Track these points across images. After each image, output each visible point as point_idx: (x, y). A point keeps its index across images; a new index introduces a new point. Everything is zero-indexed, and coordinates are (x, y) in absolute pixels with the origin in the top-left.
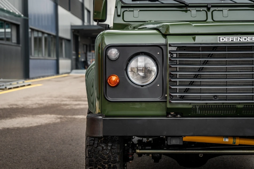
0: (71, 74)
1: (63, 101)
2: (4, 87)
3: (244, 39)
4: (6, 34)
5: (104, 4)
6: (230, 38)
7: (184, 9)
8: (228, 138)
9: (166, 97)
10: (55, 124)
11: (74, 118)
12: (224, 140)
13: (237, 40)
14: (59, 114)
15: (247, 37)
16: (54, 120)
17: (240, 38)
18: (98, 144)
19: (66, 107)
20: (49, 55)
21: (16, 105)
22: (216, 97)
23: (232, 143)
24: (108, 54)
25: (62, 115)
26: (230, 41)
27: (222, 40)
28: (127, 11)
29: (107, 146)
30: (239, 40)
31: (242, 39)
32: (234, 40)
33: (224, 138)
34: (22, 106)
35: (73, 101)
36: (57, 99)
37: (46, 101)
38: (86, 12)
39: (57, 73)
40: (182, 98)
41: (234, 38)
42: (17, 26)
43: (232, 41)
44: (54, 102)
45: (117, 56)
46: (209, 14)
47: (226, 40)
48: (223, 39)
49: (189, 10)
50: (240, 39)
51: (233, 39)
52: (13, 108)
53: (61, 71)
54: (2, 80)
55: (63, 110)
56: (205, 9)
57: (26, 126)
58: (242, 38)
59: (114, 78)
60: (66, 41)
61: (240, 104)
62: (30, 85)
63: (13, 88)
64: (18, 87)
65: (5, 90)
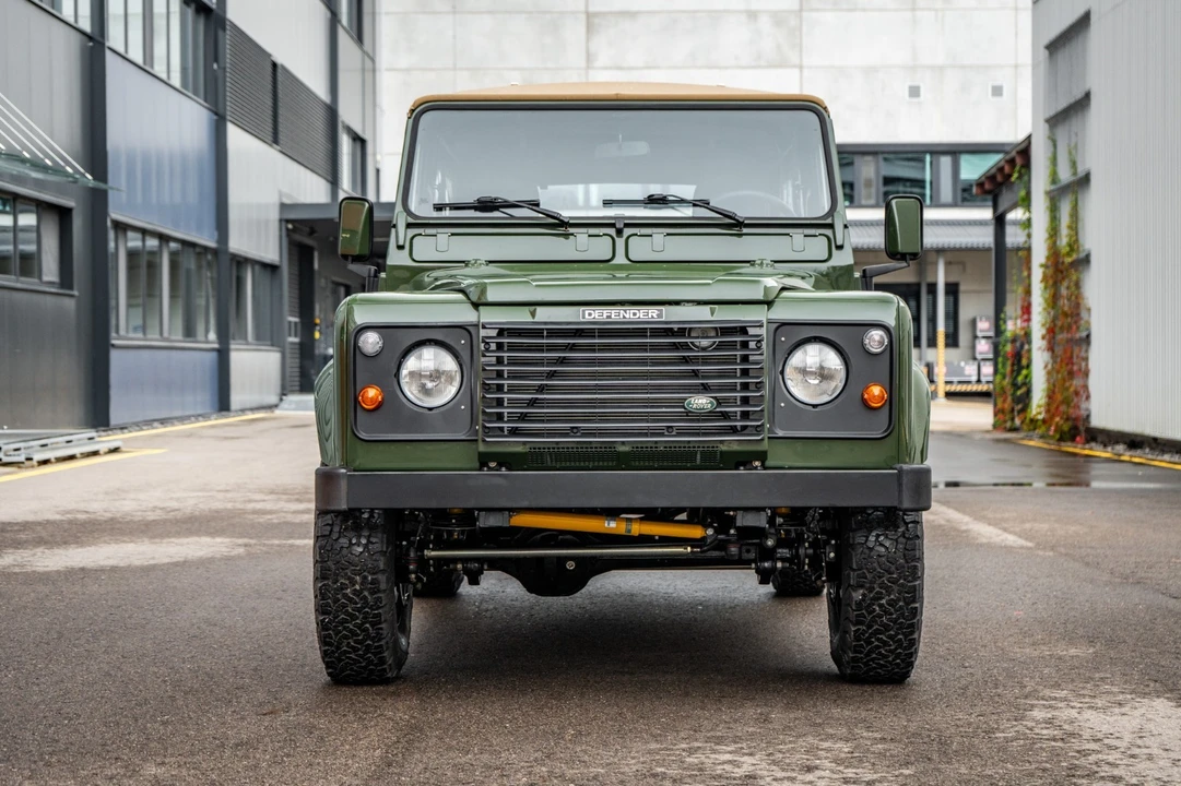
0: (277, 412)
1: (250, 501)
2: (22, 458)
3: (631, 315)
4: (21, 235)
5: (366, 218)
6: (605, 311)
7: (561, 231)
8: (615, 520)
9: (477, 431)
10: (228, 559)
11: (291, 546)
12: (606, 524)
13: (619, 315)
14: (241, 536)
15: (639, 310)
16: (224, 549)
17: (625, 311)
18: (340, 532)
19: (263, 519)
20: (189, 332)
21: (87, 512)
22: (575, 431)
23: (624, 531)
24: (360, 344)
25: (251, 538)
26: (605, 317)
27: (588, 316)
28: (420, 235)
29: (359, 537)
30: (621, 317)
31: (628, 314)
32: (613, 317)
33: (607, 520)
34: (109, 515)
35: (289, 501)
36: (229, 495)
37: (190, 501)
38: (345, 143)
39: (223, 405)
40: (514, 432)
41: (613, 312)
42: (63, 214)
43: (608, 317)
44: (218, 505)
45: (377, 348)
46: (620, 242)
47: (597, 315)
48: (590, 314)
49: (572, 234)
50: (625, 314)
52: (76, 519)
53: (237, 399)
54: (6, 431)
55: (253, 526)
56: (612, 231)
57: (137, 563)
58: (628, 311)
59: (372, 393)
60: (257, 267)
61: (624, 444)
62: (115, 450)
63: (53, 460)
64: (72, 457)
65: (27, 468)
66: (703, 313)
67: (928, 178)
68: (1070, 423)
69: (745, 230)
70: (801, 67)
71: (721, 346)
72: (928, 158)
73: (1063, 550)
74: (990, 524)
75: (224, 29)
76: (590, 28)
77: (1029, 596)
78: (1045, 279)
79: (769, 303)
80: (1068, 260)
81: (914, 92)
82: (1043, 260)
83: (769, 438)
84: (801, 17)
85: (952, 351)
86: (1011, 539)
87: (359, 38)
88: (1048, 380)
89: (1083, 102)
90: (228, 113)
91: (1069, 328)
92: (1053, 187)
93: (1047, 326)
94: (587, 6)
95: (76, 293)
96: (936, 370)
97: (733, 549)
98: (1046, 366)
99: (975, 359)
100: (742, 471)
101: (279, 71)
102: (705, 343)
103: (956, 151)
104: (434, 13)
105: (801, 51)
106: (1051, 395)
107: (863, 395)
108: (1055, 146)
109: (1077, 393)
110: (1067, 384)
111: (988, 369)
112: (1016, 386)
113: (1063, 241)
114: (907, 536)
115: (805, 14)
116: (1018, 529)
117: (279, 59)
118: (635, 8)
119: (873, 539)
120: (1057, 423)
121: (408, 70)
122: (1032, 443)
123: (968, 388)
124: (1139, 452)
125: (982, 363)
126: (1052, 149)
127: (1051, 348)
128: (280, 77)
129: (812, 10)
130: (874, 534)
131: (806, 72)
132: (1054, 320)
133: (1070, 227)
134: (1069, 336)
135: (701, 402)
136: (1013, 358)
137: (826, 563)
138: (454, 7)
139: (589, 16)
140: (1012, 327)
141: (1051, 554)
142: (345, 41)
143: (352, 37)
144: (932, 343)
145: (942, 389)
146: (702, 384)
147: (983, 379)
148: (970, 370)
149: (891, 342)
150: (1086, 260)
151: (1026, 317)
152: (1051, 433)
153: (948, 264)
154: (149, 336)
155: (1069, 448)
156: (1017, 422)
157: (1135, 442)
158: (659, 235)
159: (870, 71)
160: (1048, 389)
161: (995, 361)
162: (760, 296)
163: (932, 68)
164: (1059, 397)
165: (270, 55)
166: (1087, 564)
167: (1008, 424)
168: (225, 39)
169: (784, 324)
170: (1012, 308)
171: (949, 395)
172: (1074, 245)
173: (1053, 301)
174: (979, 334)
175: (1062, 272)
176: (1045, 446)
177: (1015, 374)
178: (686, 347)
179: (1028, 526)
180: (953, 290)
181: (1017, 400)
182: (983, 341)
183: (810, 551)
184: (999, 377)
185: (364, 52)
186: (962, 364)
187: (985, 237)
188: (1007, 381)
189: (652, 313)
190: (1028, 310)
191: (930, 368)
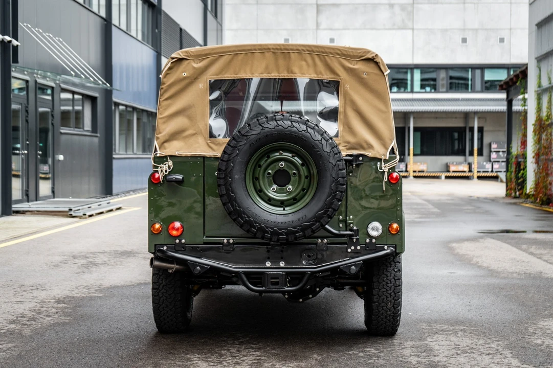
2: (81, 214)
20: (145, 150)
42: (93, 100)
54: (71, 199)
62: (119, 209)
63: (94, 215)
64: (102, 213)
65: (84, 218)
67: (470, 77)
68: (546, 197)
70: (413, 29)
72: (470, 70)
75: (161, 14)
76: (318, 12)
78: (535, 131)
80: (547, 123)
81: (464, 40)
82: (533, 122)
84: (413, 7)
85: (481, 158)
87: (216, 16)
88: (536, 177)
90: (162, 52)
91: (547, 154)
92: (539, 89)
93: (535, 152)
94: (317, 1)
95: (98, 135)
96: (473, 166)
98: (535, 171)
99: (490, 161)
101: (183, 32)
103: (483, 68)
104: (249, 4)
105: (413, 22)
106: (537, 184)
108: (540, 70)
109: (550, 184)
110: (546, 179)
111: (496, 166)
112: (517, 178)
113: (544, 114)
115: (415, 5)
117: (183, 27)
118: (338, 2)
120: (541, 197)
121: (236, 30)
122: (527, 205)
123: (488, 174)
125: (494, 163)
126: (539, 72)
127: (537, 162)
128: (183, 35)
129: (418, 3)
131: (415, 31)
132: (539, 149)
133: (548, 108)
134: (547, 157)
136: (516, 167)
138: (257, 2)
139: (318, 6)
140: (516, 149)
142: (210, 17)
143: (213, 16)
144: (471, 154)
145: (476, 174)
147: (494, 170)
148: (488, 166)
151: (523, 147)
152: (538, 201)
153: (479, 118)
154: (128, 153)
155: (546, 208)
156: (518, 194)
159: (444, 31)
160: (535, 181)
163: (473, 30)
164: (541, 185)
165: (178, 25)
167: (513, 195)
168: (161, 18)
171: (479, 178)
172: (549, 116)
173: (538, 141)
174: (492, 150)
175: (543, 128)
176: (534, 207)
177: (517, 172)
180: (481, 130)
181: (518, 184)
182: (494, 153)
184: (509, 173)
185: (218, 22)
186: (485, 163)
187: (503, 108)
188: (513, 175)
190: (524, 143)
191: (470, 165)
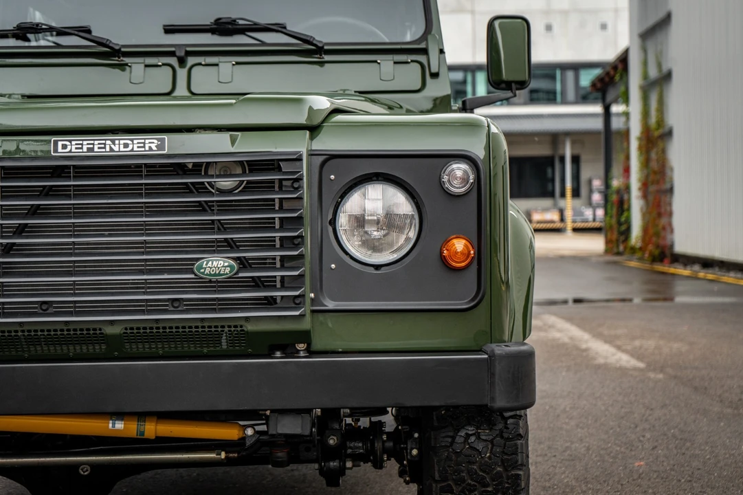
3: (122, 146)
6: (85, 143)
7: (113, 60)
8: (122, 420)
12: (111, 425)
13: (105, 148)
15: (132, 140)
22: (44, 307)
23: (135, 432)
26: (85, 150)
27: (62, 149)
30: (108, 149)
31: (117, 146)
32: (96, 149)
33: (111, 419)
41: (96, 142)
43: (89, 150)
46: (182, 74)
47: (74, 147)
48: (64, 147)
49: (127, 65)
50: (113, 146)
51: (92, 146)
56: (173, 61)
58: (117, 142)
61: (114, 323)
66: (219, 143)
67: (558, 82)
68: (659, 250)
69: (327, 58)
70: (473, 12)
71: (250, 187)
72: (559, 72)
73: (669, 370)
74: (606, 342)
77: (648, 435)
78: (640, 148)
79: (313, 130)
80: (657, 134)
81: (549, 28)
82: (638, 134)
83: (313, 312)
86: (625, 360)
89: (666, 21)
91: (658, 182)
92: (645, 83)
93: (642, 181)
96: (566, 213)
97: (280, 454)
98: (641, 210)
99: (591, 205)
100: (278, 359)
102: (226, 183)
103: (577, 67)
105: (473, 2)
106: (645, 230)
107: (441, 253)
108: (646, 54)
109: (664, 228)
110: (657, 222)
111: (600, 213)
112: (620, 224)
113: (653, 120)
114: (506, 435)
116: (629, 347)
119: (462, 440)
120: (650, 250)
122: (633, 264)
123: (588, 225)
124: (710, 271)
125: (596, 209)
126: (644, 56)
127: (645, 197)
130: (462, 433)
131: (476, 15)
132: (647, 177)
133: (657, 110)
134: (658, 187)
135: (217, 265)
136: (617, 204)
137: (408, 461)
140: (616, 183)
141: (661, 376)
144: (563, 195)
145: (569, 225)
146: (226, 240)
147: (597, 219)
148: (588, 213)
149: (478, 178)
150: (669, 133)
151: (626, 175)
152: (646, 257)
153: (573, 143)
155: (659, 267)
156: (621, 248)
157: (707, 263)
158: (226, 64)
160: (643, 225)
161: (605, 207)
162: (302, 120)
163: (561, 12)
164: (651, 231)
166: (696, 389)
167: (615, 250)
169: (332, 157)
170: (617, 170)
171: (575, 230)
172: (661, 122)
173: (646, 163)
174: (594, 189)
175: (652, 142)
176: (642, 266)
177: (619, 215)
178: (200, 189)
179: (637, 343)
180: (576, 160)
181: (621, 233)
182: (597, 194)
183: (390, 444)
184: (608, 219)
186: (583, 209)
187: (598, 124)
188: (614, 221)
189: (151, 144)
190: (627, 170)
191: (562, 212)
